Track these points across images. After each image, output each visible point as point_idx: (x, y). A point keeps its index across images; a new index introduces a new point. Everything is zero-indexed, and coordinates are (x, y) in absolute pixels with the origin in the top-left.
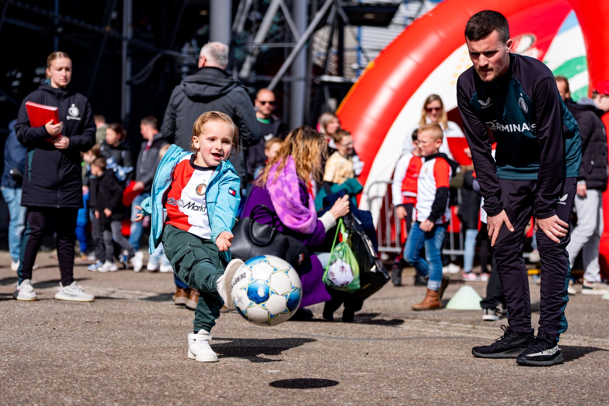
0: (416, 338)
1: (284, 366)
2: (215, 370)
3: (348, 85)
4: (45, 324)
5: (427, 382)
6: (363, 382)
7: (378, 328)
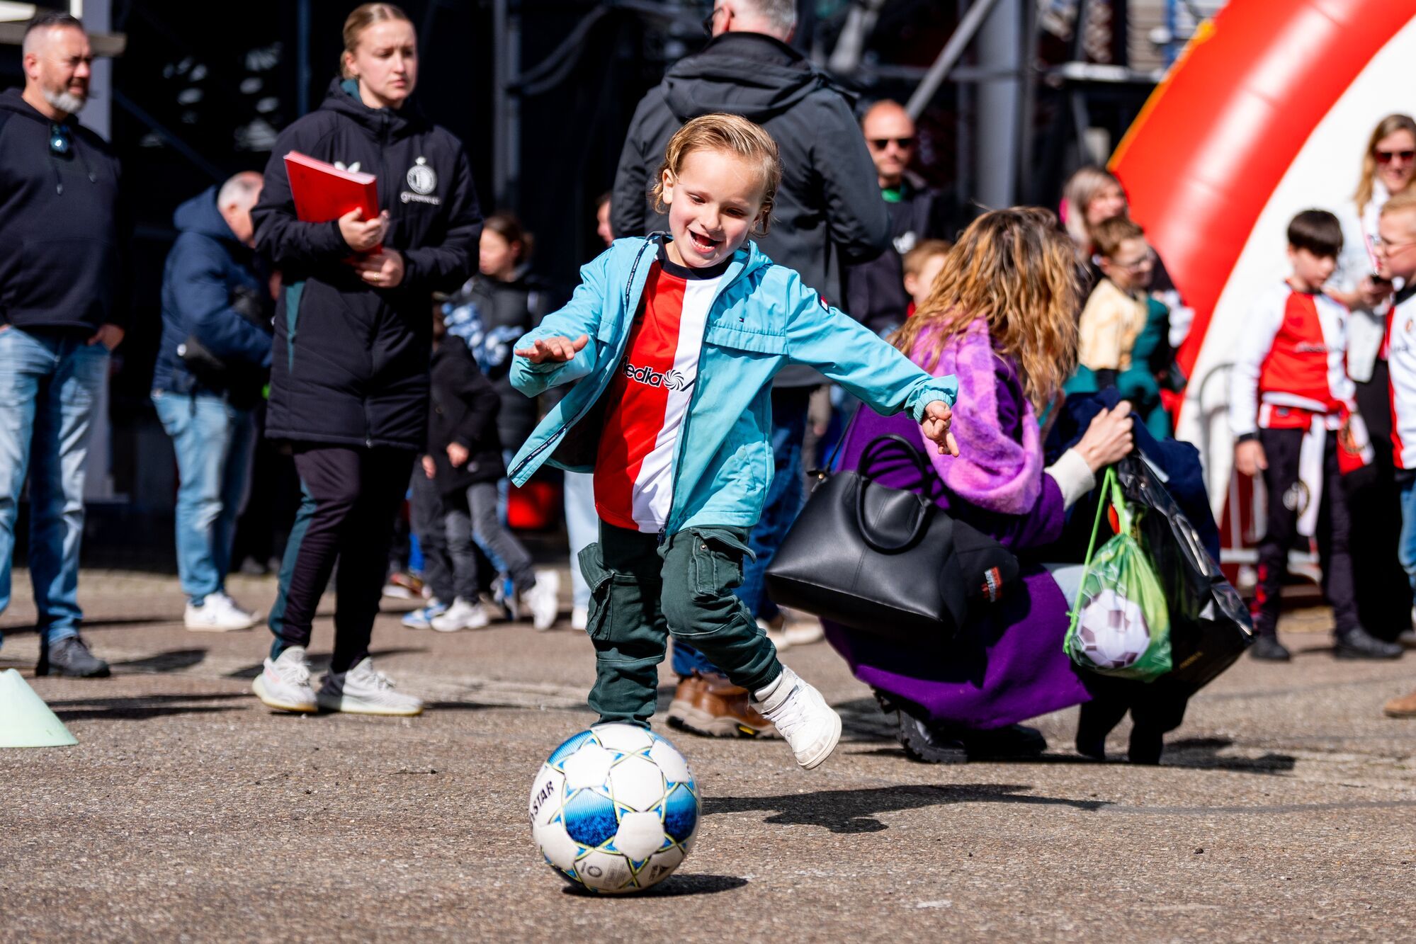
0: (1341, 805)
1: (964, 888)
2: (767, 903)
3: (1140, 90)
4: (281, 781)
5: (1370, 929)
6: (1187, 931)
7: (1232, 779)
